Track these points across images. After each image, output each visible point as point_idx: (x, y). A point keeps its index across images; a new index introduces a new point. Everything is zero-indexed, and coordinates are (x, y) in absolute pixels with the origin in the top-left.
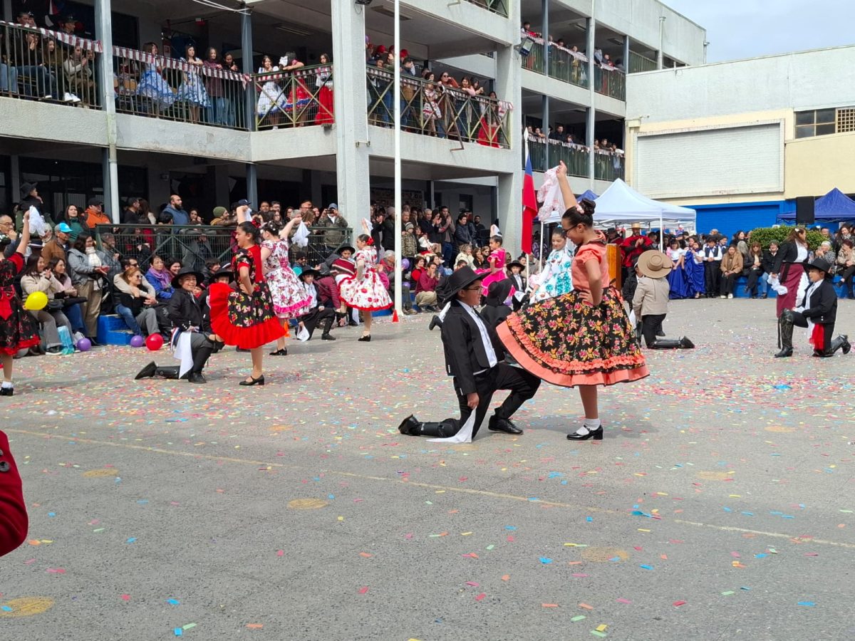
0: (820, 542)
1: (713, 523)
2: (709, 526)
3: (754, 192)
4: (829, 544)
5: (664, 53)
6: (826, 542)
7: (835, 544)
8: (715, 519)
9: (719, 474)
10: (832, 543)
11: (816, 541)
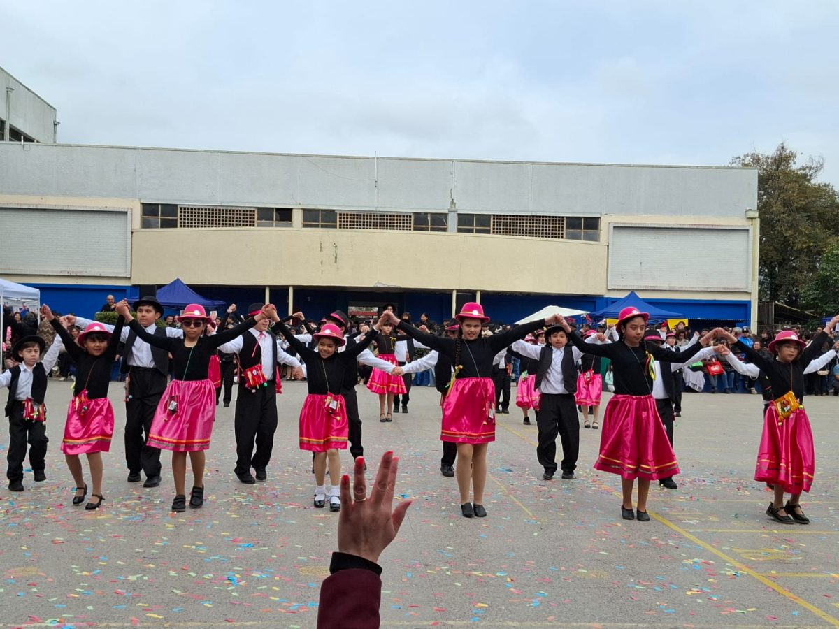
0: (114, 625)
1: (15, 623)
2: (9, 625)
3: (102, 275)
4: (123, 626)
5: (11, 125)
6: (120, 624)
7: (129, 624)
8: (16, 617)
9: (29, 569)
10: (126, 624)
11: (111, 625)
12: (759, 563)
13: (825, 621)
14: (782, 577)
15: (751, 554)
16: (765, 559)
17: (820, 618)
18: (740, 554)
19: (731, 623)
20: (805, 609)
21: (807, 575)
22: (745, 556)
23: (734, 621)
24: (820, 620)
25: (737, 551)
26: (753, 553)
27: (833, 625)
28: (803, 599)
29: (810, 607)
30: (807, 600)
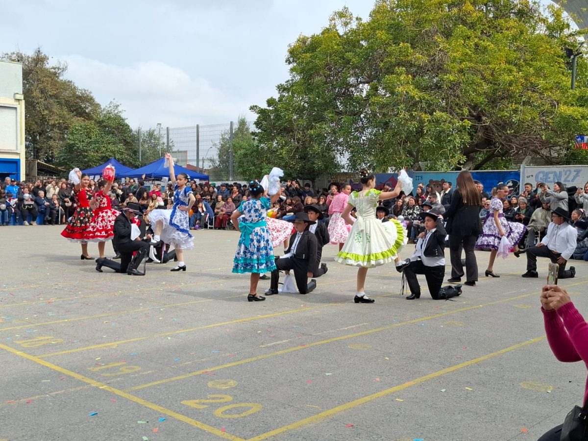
12: (34, 349)
13: (85, 382)
14: (52, 356)
15: (29, 343)
16: (40, 345)
17: (80, 381)
18: (20, 344)
19: (16, 400)
20: (69, 376)
21: (69, 351)
22: (25, 345)
23: (18, 397)
24: (80, 383)
25: (18, 342)
26: (30, 342)
27: (89, 384)
28: (68, 369)
29: (72, 374)
30: (72, 370)
